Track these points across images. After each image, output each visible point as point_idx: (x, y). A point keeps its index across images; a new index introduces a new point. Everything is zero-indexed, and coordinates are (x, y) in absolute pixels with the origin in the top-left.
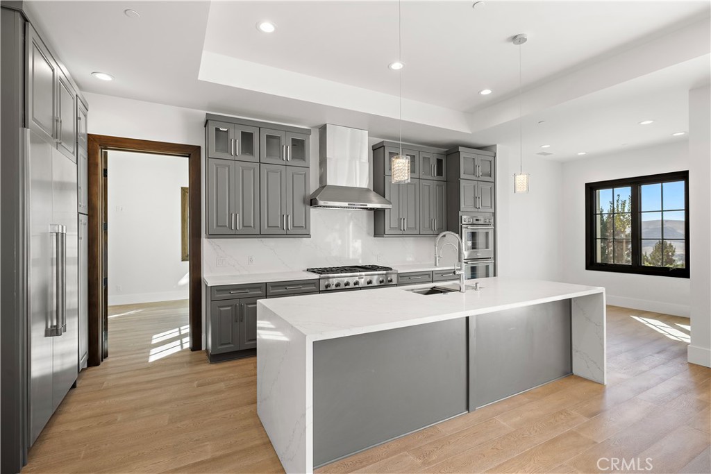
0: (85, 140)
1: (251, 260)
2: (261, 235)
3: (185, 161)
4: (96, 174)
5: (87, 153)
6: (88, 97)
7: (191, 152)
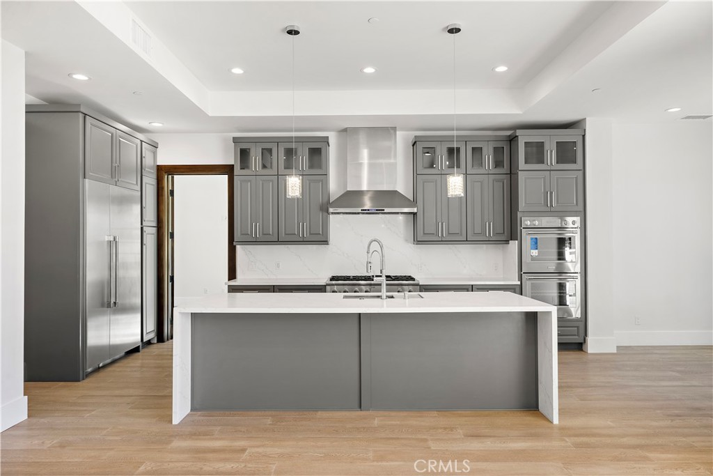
0: (154, 171)
1: (278, 266)
2: (278, 242)
3: (224, 179)
4: (162, 195)
5: (156, 181)
6: (156, 138)
7: (227, 170)
